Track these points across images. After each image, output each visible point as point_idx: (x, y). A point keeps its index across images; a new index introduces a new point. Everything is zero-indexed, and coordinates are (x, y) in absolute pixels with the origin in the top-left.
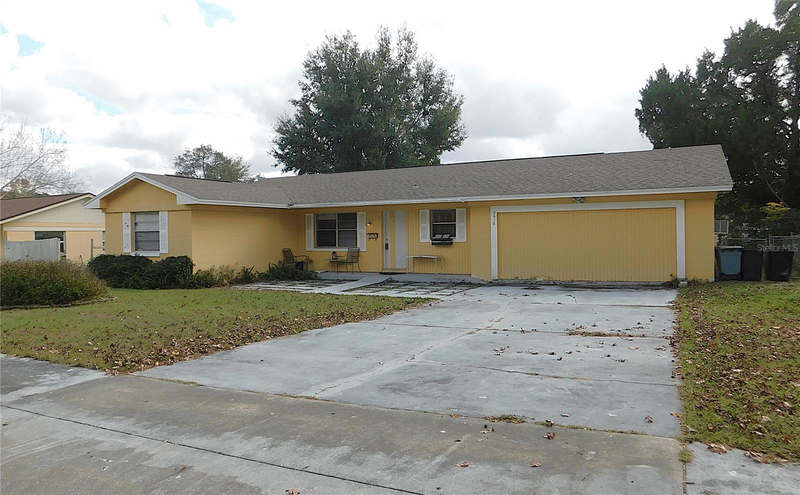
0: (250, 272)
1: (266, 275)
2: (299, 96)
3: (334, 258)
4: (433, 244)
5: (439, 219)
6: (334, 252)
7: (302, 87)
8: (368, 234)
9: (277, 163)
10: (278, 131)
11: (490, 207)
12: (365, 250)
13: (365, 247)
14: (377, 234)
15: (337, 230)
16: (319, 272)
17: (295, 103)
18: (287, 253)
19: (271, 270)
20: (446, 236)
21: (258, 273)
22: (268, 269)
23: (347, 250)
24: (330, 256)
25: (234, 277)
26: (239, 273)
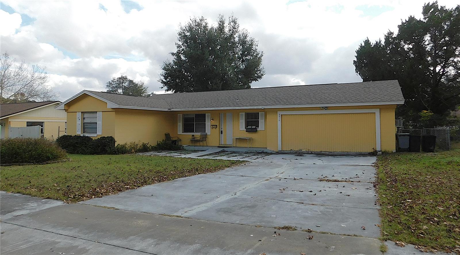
0: (147, 146)
1: (155, 147)
2: (175, 51)
3: (193, 138)
4: (246, 131)
5: (250, 118)
6: (193, 135)
7: (177, 46)
8: (212, 125)
9: (163, 86)
10: (163, 69)
11: (277, 112)
12: (210, 134)
13: (210, 132)
14: (217, 126)
15: (195, 123)
16: (185, 146)
17: (173, 54)
18: (167, 136)
19: (158, 145)
20: (254, 127)
21: (151, 146)
23: (200, 134)
24: (191, 138)
25: (138, 148)
26: (141, 146)
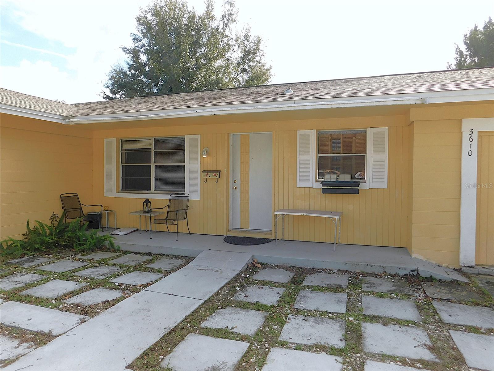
2: (131, 45)
3: (146, 210)
4: (324, 191)
5: (329, 148)
6: (147, 201)
7: (132, 37)
8: (203, 171)
10: (110, 78)
11: (461, 119)
12: (199, 200)
13: (199, 192)
14: (219, 172)
15: (153, 165)
17: (126, 50)
18: (70, 201)
20: (347, 178)
22: (25, 231)
23: (167, 197)
24: (141, 207)
